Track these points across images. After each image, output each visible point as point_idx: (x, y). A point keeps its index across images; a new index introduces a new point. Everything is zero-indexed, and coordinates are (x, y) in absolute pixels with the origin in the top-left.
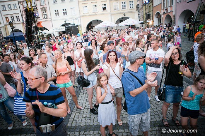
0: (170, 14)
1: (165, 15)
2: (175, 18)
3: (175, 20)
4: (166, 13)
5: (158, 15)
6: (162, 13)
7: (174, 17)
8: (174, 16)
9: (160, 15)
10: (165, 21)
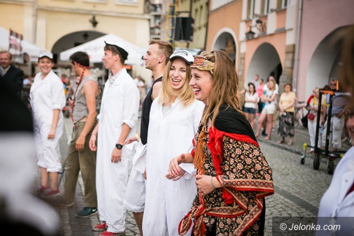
0: (274, 42)
1: (255, 45)
2: (293, 60)
3: (292, 68)
4: (258, 38)
5: (227, 45)
6: (240, 36)
7: (290, 56)
8: (292, 51)
9: (234, 43)
10: (250, 67)
